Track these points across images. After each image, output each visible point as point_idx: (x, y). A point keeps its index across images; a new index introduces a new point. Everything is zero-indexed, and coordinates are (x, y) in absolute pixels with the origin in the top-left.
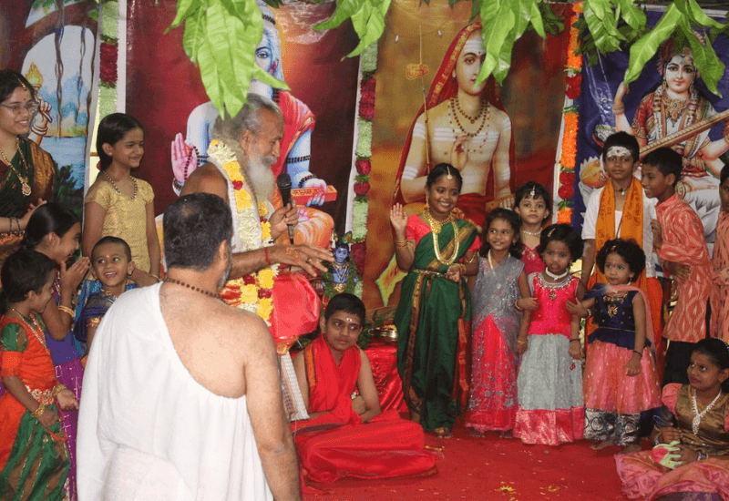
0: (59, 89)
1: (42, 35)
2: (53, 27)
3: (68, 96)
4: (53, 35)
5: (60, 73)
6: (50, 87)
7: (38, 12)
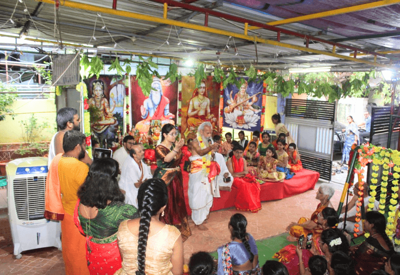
0: (117, 97)
1: (113, 87)
2: (116, 85)
3: (119, 99)
4: (115, 87)
5: (117, 95)
6: (116, 97)
7: (112, 82)
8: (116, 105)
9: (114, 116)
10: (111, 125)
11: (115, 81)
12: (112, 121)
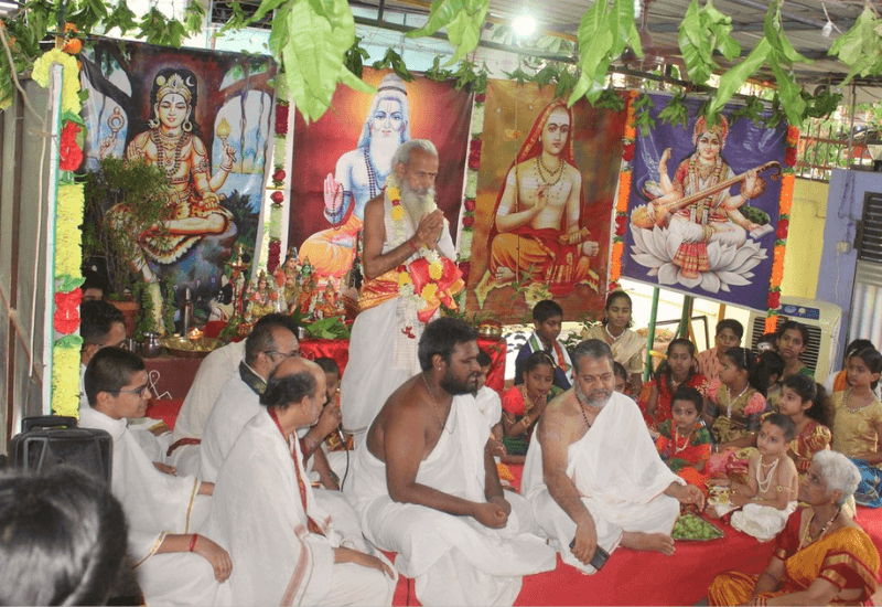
0: (242, 138)
1: (231, 97)
2: (240, 91)
3: (249, 144)
4: (240, 97)
5: (244, 126)
6: (235, 136)
7: (230, 79)
8: (236, 166)
9: (225, 203)
10: (209, 238)
11: (241, 77)
12: (214, 221)
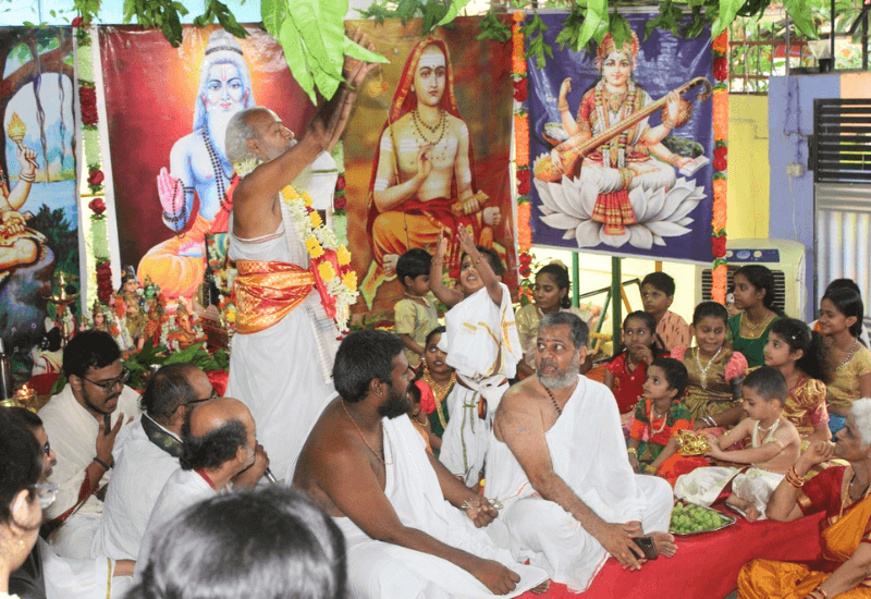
0: (43, 135)
1: (19, 87)
2: (30, 77)
3: (53, 142)
4: (31, 84)
5: (42, 121)
6: (33, 134)
7: (15, 63)
8: (40, 174)
9: (33, 223)
10: (20, 271)
11: (28, 58)
12: (23, 249)
